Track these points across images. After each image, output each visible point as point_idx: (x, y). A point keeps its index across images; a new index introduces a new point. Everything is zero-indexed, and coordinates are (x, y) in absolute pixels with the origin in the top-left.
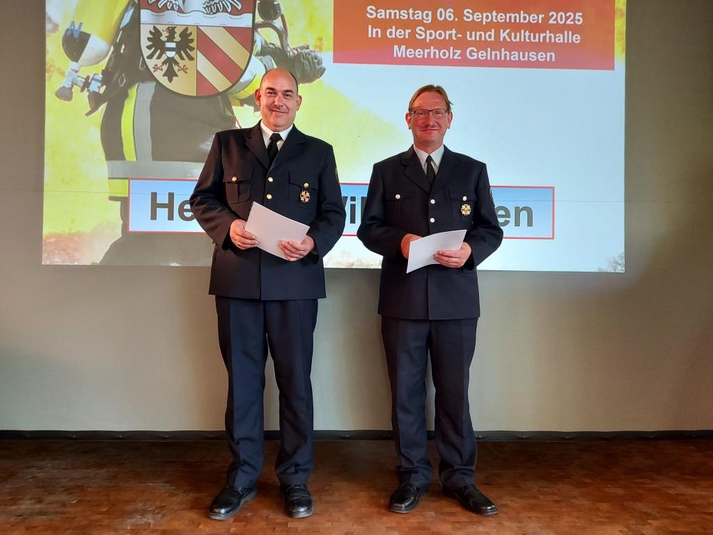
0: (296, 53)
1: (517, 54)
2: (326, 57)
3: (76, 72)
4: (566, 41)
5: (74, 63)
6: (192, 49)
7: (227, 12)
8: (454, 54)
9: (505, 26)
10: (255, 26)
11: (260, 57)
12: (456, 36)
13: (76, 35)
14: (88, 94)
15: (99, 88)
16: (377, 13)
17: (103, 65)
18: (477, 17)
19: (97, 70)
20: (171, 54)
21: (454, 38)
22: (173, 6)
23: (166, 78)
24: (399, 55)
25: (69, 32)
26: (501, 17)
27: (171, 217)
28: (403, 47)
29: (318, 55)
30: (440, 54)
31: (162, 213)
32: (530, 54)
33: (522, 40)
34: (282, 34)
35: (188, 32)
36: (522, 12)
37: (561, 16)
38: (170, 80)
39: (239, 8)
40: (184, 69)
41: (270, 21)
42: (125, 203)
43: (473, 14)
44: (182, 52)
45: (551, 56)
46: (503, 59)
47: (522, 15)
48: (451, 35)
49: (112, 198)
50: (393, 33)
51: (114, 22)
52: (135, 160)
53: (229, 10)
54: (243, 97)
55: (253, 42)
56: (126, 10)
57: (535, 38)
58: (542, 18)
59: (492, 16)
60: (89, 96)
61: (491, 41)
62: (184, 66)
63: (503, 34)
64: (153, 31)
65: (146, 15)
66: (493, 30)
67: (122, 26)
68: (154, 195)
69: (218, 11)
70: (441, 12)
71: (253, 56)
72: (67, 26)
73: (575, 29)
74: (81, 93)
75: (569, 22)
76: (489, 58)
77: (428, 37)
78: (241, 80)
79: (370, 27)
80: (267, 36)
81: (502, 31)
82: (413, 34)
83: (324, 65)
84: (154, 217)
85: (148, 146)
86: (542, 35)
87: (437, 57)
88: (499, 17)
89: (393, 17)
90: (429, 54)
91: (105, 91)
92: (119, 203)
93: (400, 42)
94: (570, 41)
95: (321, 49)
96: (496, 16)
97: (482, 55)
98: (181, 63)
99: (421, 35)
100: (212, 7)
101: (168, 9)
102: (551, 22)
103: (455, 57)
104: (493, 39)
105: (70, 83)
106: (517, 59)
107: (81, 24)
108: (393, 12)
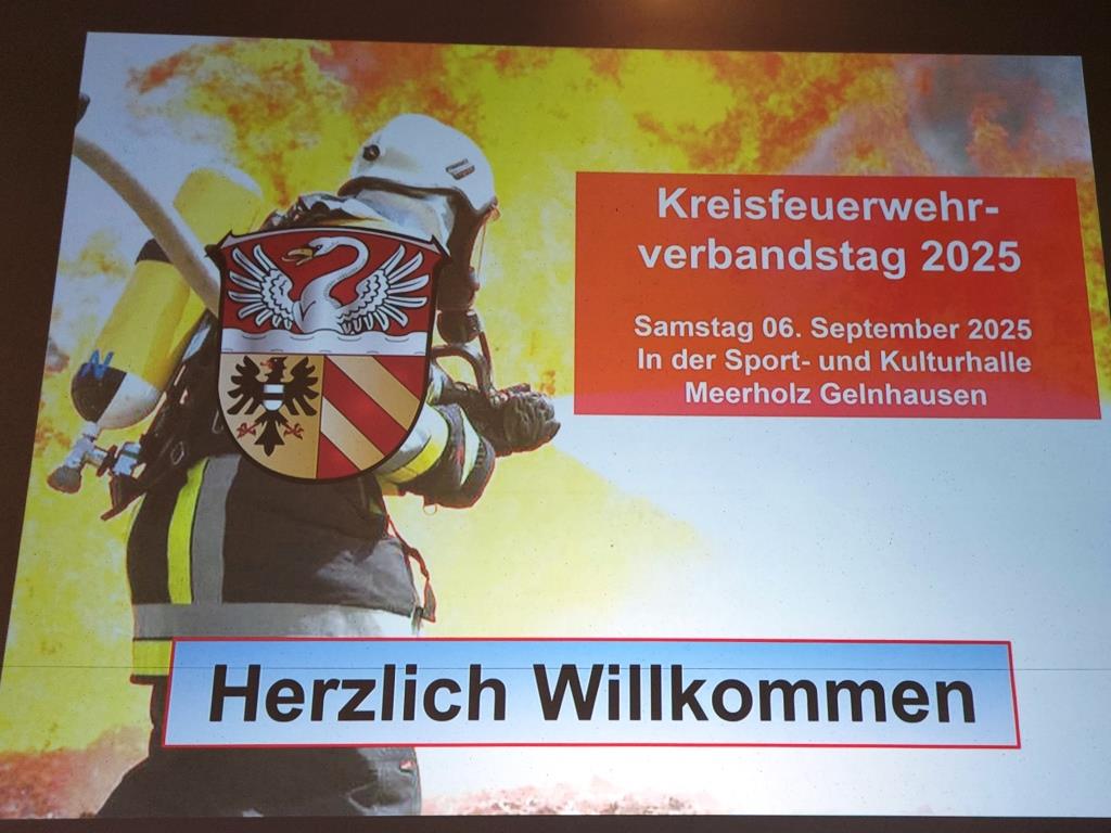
0: (506, 398)
1: (915, 392)
2: (562, 405)
3: (93, 439)
4: (1004, 369)
5: (91, 423)
6: (313, 395)
7: (381, 330)
8: (798, 395)
9: (888, 344)
10: (432, 354)
11: (438, 408)
12: (799, 364)
13: (99, 374)
14: (110, 479)
15: (133, 467)
16: (653, 327)
17: (144, 426)
18: (836, 330)
19: (133, 436)
20: (273, 405)
21: (796, 367)
22: (282, 323)
23: (262, 447)
24: (697, 400)
25: (87, 369)
26: (879, 330)
27: (250, 715)
28: (703, 385)
29: (547, 401)
30: (770, 396)
31: (234, 706)
32: (940, 393)
33: (923, 369)
34: (482, 366)
35: (308, 366)
36: (918, 321)
37: (991, 326)
38: (269, 451)
39: (404, 322)
40: (297, 431)
41: (459, 345)
42: (161, 688)
43: (828, 326)
44: (294, 400)
45: (979, 396)
46: (889, 401)
47: (919, 327)
48: (789, 362)
49: (138, 679)
50: (685, 360)
51: (171, 351)
52: (190, 602)
53: (385, 327)
54: (404, 480)
55: (427, 381)
56: (196, 329)
57: (945, 365)
58: (956, 330)
59: (864, 329)
60: (111, 483)
61: (866, 371)
62: (297, 425)
63: (887, 360)
64: (243, 365)
65: (231, 338)
66: (867, 353)
67: (185, 358)
68: (221, 671)
69: (365, 329)
70: (770, 323)
71: (426, 406)
72: (85, 359)
73: (1019, 348)
74: (98, 478)
75: (1005, 336)
76: (863, 401)
77: (748, 367)
78: (403, 448)
79: (641, 351)
80: (454, 370)
81: (883, 353)
82: (721, 361)
83: (557, 418)
84: (216, 715)
85: (216, 574)
86: (959, 360)
87: (767, 400)
88: (876, 330)
89: (682, 334)
90: (751, 395)
91: (143, 473)
92: (149, 689)
93: (696, 376)
94: (1012, 369)
95: (552, 391)
96: (872, 329)
97: (849, 396)
98: (292, 420)
99: (734, 364)
100: (355, 322)
101: (274, 328)
102: (973, 336)
103: (801, 401)
104: (867, 367)
105: (78, 460)
106: (915, 401)
107: (111, 355)
108: (682, 325)
